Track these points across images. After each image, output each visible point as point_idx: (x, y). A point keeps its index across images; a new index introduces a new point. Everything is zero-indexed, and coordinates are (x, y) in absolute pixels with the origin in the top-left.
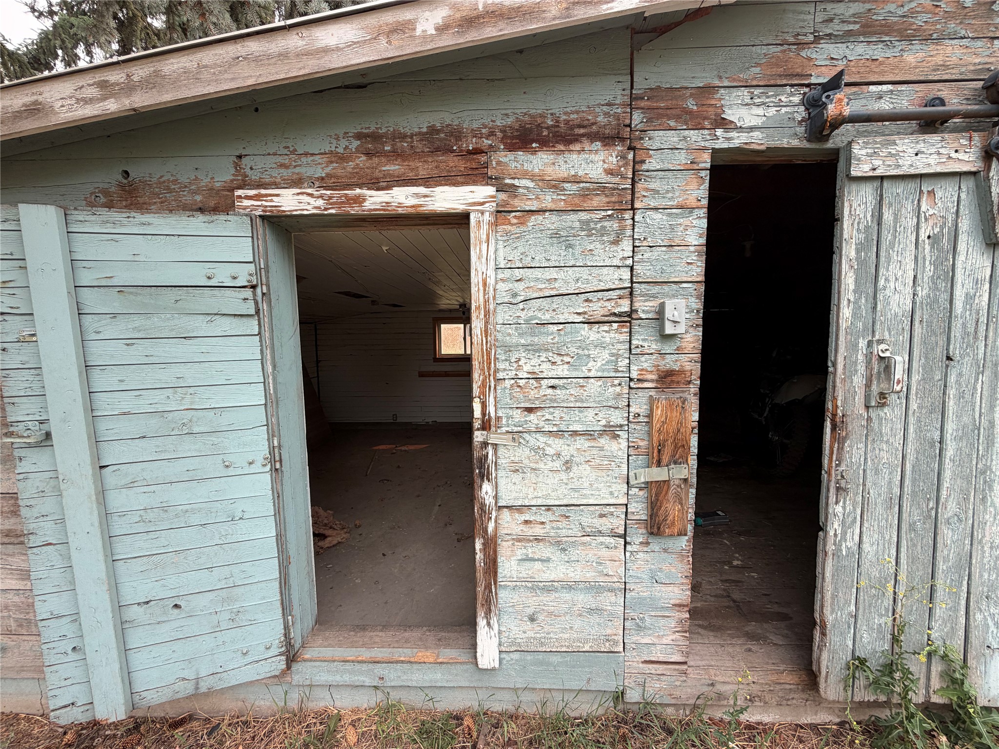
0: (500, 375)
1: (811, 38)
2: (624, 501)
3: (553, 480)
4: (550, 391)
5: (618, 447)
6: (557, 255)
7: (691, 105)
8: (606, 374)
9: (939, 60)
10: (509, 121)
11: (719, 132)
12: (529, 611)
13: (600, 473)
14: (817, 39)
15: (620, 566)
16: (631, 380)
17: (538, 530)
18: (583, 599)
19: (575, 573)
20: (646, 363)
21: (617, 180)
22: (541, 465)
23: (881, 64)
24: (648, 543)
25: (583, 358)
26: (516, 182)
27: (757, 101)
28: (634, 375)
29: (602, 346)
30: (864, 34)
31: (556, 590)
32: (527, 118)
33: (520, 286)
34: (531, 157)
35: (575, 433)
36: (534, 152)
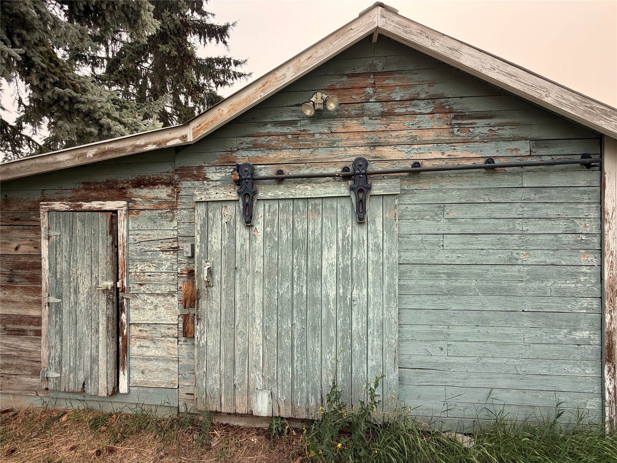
0: (130, 271)
1: (236, 149)
2: (176, 323)
3: (150, 313)
4: (148, 277)
5: (175, 300)
6: (151, 225)
7: (195, 172)
8: (169, 271)
9: (282, 156)
10: (134, 178)
11: (205, 182)
12: (141, 369)
13: (168, 311)
14: (238, 150)
15: (176, 351)
16: (178, 273)
17: (145, 334)
18: (162, 365)
19: (159, 353)
20: (183, 267)
21: (171, 198)
22: (146, 307)
23: (261, 158)
24: (186, 341)
25: (160, 265)
26: (136, 199)
27: (218, 171)
28: (179, 271)
29: (166, 260)
30: (254, 148)
31: (151, 360)
32: (139, 177)
33: (138, 237)
34: (141, 190)
35: (158, 294)
36: (142, 189)
